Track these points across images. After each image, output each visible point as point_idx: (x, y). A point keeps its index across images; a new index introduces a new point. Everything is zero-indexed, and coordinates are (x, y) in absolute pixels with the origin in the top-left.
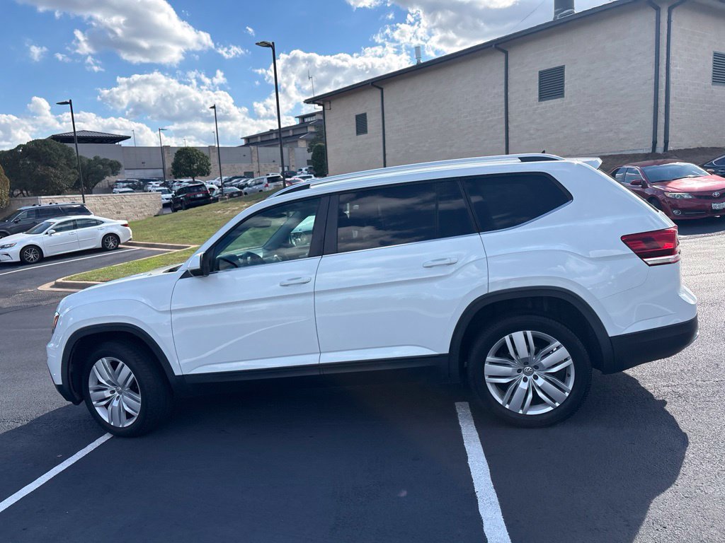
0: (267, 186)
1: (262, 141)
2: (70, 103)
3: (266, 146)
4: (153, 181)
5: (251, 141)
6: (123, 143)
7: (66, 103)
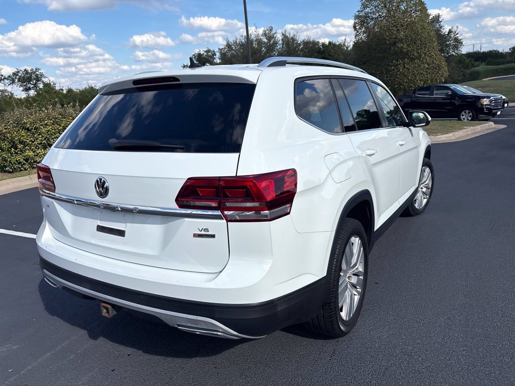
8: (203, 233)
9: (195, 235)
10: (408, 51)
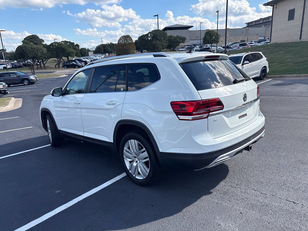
0: (239, 48)
1: (255, 25)
2: (157, 15)
3: (256, 27)
4: (198, 45)
5: (250, 25)
6: (190, 29)
7: (156, 16)
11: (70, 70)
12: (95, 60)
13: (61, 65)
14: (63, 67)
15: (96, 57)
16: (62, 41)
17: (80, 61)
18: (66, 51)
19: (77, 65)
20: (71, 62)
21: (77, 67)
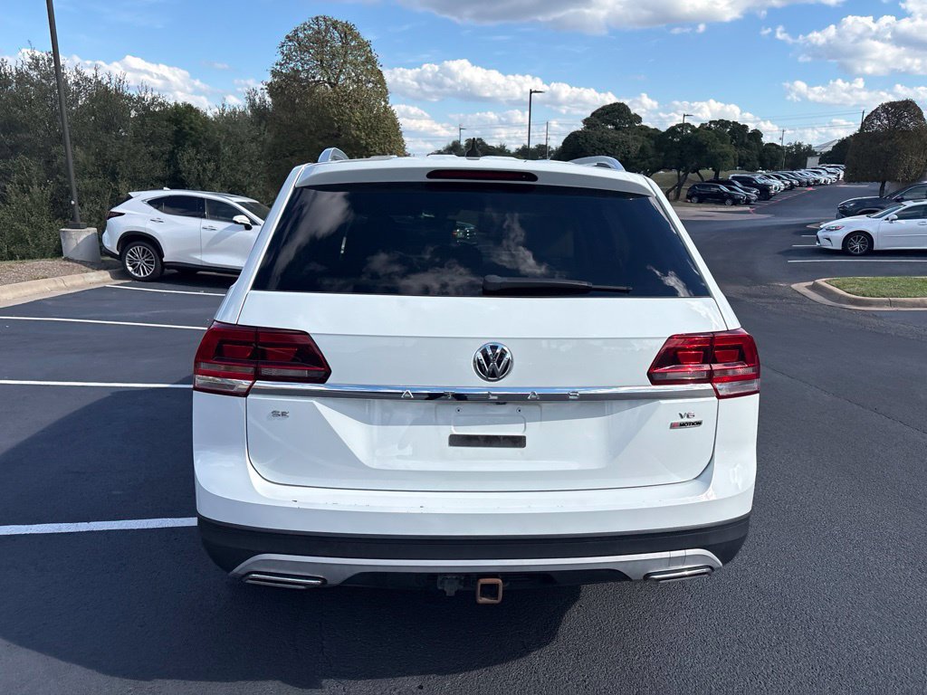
8: (685, 420)
9: (673, 426)
10: (367, 144)
11: (703, 209)
12: (809, 185)
13: (684, 193)
14: (689, 197)
15: (820, 173)
16: (711, 122)
17: (748, 183)
18: (706, 151)
19: (730, 196)
20: (714, 186)
21: (729, 202)
